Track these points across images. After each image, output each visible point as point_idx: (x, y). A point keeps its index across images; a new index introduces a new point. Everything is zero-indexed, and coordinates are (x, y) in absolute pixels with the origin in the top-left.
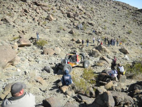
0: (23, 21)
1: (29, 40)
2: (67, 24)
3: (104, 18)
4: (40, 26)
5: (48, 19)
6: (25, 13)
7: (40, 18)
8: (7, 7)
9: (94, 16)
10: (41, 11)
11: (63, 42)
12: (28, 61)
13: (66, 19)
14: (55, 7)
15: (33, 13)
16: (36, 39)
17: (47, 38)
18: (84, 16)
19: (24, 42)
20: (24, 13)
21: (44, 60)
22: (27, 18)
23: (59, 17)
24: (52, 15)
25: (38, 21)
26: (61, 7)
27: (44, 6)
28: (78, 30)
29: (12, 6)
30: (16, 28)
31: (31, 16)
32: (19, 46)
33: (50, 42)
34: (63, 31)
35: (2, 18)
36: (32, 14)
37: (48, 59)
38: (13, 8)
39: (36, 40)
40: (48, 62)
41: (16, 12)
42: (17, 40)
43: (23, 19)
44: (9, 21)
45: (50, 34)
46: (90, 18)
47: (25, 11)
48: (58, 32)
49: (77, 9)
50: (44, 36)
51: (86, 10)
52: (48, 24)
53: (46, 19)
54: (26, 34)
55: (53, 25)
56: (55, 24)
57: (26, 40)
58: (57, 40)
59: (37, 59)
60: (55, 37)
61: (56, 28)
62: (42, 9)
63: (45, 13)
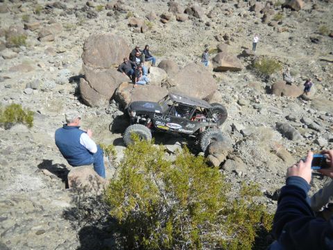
0: (227, 13)
1: (239, 56)
4: (266, 25)
5: (290, 6)
7: (269, 5)
11: (324, 70)
12: (236, 104)
16: (253, 55)
17: (281, 56)
19: (228, 60)
21: (274, 107)
22: (236, 6)
25: (261, 12)
30: (212, 30)
32: (215, 70)
33: (289, 66)
34: (327, 39)
35: (186, 7)
37: (284, 107)
39: (254, 57)
40: (282, 113)
42: (212, 56)
43: (227, 8)
44: (199, 13)
45: (291, 45)
48: (314, 41)
50: (272, 50)
52: (286, 21)
53: (282, 7)
54: (231, 43)
55: (300, 22)
56: (308, 19)
57: (231, 58)
58: (308, 61)
59: (256, 102)
60: (302, 54)
61: (310, 30)
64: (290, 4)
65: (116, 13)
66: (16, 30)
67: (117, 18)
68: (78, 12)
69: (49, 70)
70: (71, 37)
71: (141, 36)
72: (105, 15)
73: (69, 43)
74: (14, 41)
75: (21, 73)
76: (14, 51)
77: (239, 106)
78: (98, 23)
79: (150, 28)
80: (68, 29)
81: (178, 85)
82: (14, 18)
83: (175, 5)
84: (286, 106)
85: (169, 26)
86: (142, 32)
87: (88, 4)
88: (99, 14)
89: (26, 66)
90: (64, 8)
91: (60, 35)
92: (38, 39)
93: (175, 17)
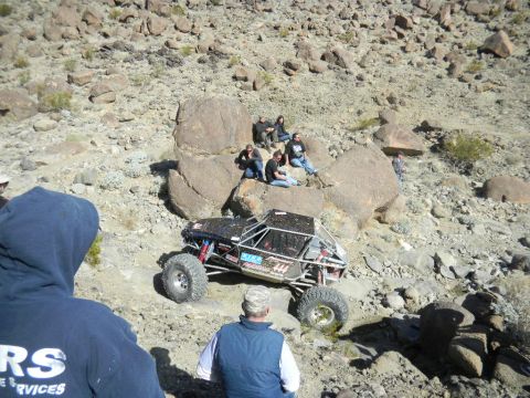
0: (390, 60)
1: (417, 130)
4: (455, 80)
5: (490, 50)
6: (397, 28)
7: (456, 47)
8: (339, 10)
10: (460, 18)
12: (430, 216)
15: (427, 28)
16: (440, 130)
17: (488, 132)
19: (400, 137)
20: (394, 29)
21: (493, 221)
22: (403, 49)
24: (510, 33)
25: (445, 59)
29: (354, 6)
30: (369, 87)
31: (419, 41)
33: (503, 148)
35: (324, 50)
36: (425, 32)
37: (510, 221)
38: (358, 13)
39: (442, 133)
40: (510, 233)
41: (366, 26)
42: (372, 130)
43: (389, 52)
44: (346, 59)
47: (401, 22)
50: (471, 121)
52: (487, 73)
53: (480, 52)
54: (400, 108)
55: (511, 76)
56: (524, 72)
57: (406, 133)
59: (463, 213)
60: (522, 128)
62: (465, 10)
63: (476, 25)
64: (491, 48)
65: (212, 58)
66: (55, 84)
67: (214, 67)
68: (152, 56)
69: (110, 151)
70: (142, 96)
71: (253, 96)
72: (195, 62)
73: (139, 106)
74: (53, 102)
75: (64, 157)
76: (51, 118)
77: (436, 220)
78: (185, 73)
79: (268, 83)
80: (137, 83)
81: (337, 184)
82: (52, 65)
83: (307, 48)
84: (514, 219)
85: (298, 80)
86: (255, 89)
87: (167, 44)
88: (185, 59)
89: (73, 145)
90: (129, 50)
91: (125, 92)
92: (90, 99)
93: (306, 66)
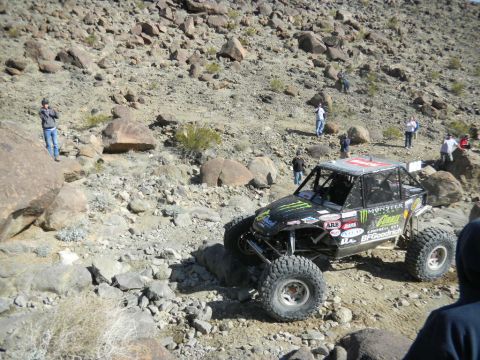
0: (133, 62)
1: (151, 127)
2: (301, 72)
3: (444, 52)
4: (196, 80)
5: (228, 54)
6: (144, 35)
7: (198, 52)
8: (83, 16)
9: (404, 45)
10: (203, 29)
11: (285, 140)
12: (126, 211)
13: (295, 57)
14: (255, 18)
15: (173, 36)
16: (175, 123)
17: (220, 122)
18: (366, 47)
20: (140, 35)
21: (204, 209)
22: (149, 53)
23: (269, 49)
24: (244, 44)
25: (188, 62)
26: (275, 17)
27: (213, 12)
28: (344, 96)
29: (100, 13)
30: (107, 86)
31: (165, 47)
32: (106, 151)
33: (232, 136)
34: (283, 97)
35: (59, 50)
36: (171, 39)
37: (223, 205)
38: (103, 19)
39: (177, 126)
41: (112, 32)
42: (101, 127)
43: (134, 55)
44: (82, 59)
45: (234, 106)
46: (390, 52)
47: (147, 29)
48: (265, 100)
49: (338, 22)
50: (207, 115)
51: (370, 27)
52: (224, 73)
53: (218, 55)
54: (138, 105)
55: (244, 75)
56: (255, 72)
57: (135, 127)
58: (260, 128)
59: (169, 203)
60: (251, 118)
61: (259, 86)
62: (207, 23)
63: (216, 35)
64: (227, 52)
83: (36, 47)
84: (226, 203)
93: (36, 66)
